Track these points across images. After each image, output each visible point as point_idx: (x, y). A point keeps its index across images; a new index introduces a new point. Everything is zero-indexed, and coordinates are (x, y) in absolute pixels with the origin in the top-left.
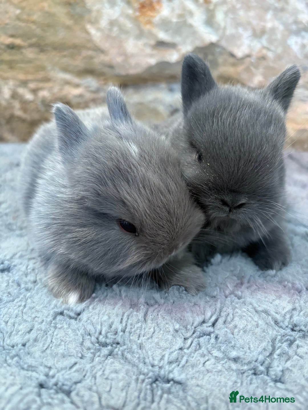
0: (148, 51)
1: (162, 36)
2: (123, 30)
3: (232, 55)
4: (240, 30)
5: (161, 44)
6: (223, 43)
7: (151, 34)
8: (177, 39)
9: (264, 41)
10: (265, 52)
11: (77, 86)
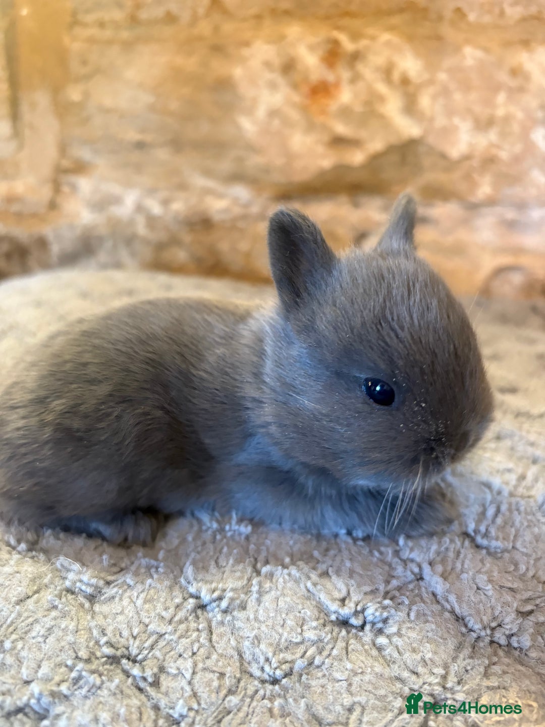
0: (320, 149)
1: (341, 129)
2: (287, 123)
3: (443, 156)
4: (456, 121)
5: (338, 142)
6: (431, 140)
7: (325, 128)
8: (363, 134)
9: (493, 136)
10: (494, 151)
11: (220, 196)
